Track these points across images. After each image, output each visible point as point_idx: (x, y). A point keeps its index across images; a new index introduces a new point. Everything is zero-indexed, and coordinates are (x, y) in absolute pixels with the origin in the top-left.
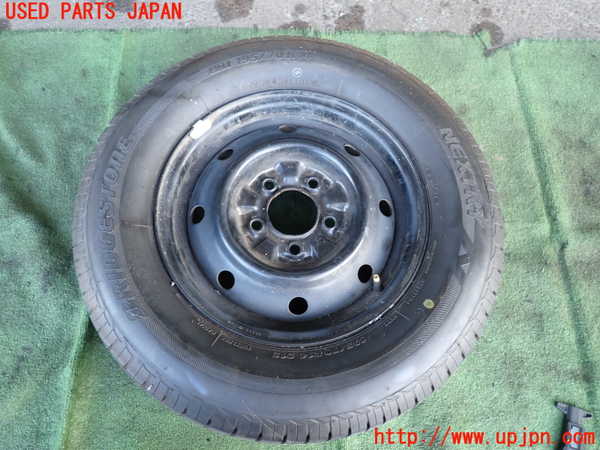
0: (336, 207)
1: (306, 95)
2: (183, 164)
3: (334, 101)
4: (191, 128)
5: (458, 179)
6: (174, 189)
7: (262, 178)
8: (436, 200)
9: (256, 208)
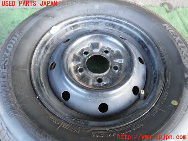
0: (118, 61)
1: (101, 16)
2: (47, 44)
3: (113, 18)
4: (51, 29)
5: (176, 44)
6: (41, 55)
7: (83, 50)
8: (166, 55)
9: (80, 63)
